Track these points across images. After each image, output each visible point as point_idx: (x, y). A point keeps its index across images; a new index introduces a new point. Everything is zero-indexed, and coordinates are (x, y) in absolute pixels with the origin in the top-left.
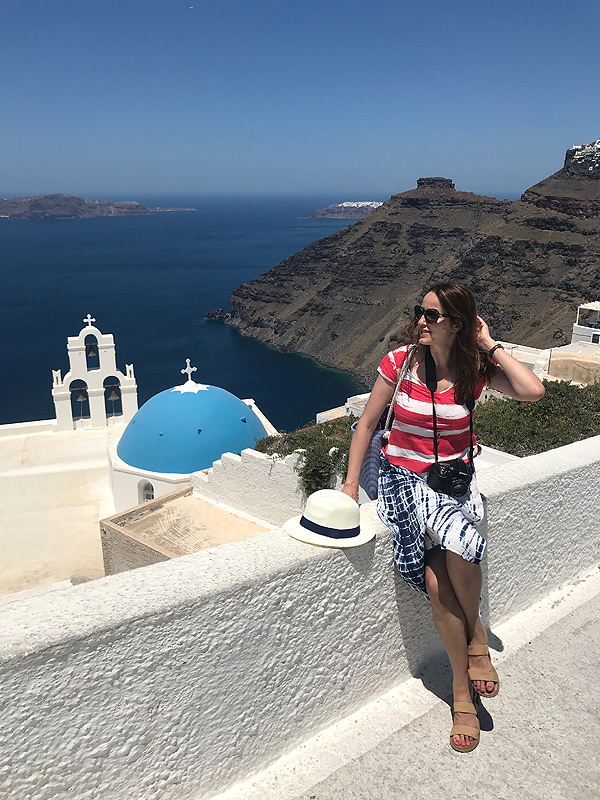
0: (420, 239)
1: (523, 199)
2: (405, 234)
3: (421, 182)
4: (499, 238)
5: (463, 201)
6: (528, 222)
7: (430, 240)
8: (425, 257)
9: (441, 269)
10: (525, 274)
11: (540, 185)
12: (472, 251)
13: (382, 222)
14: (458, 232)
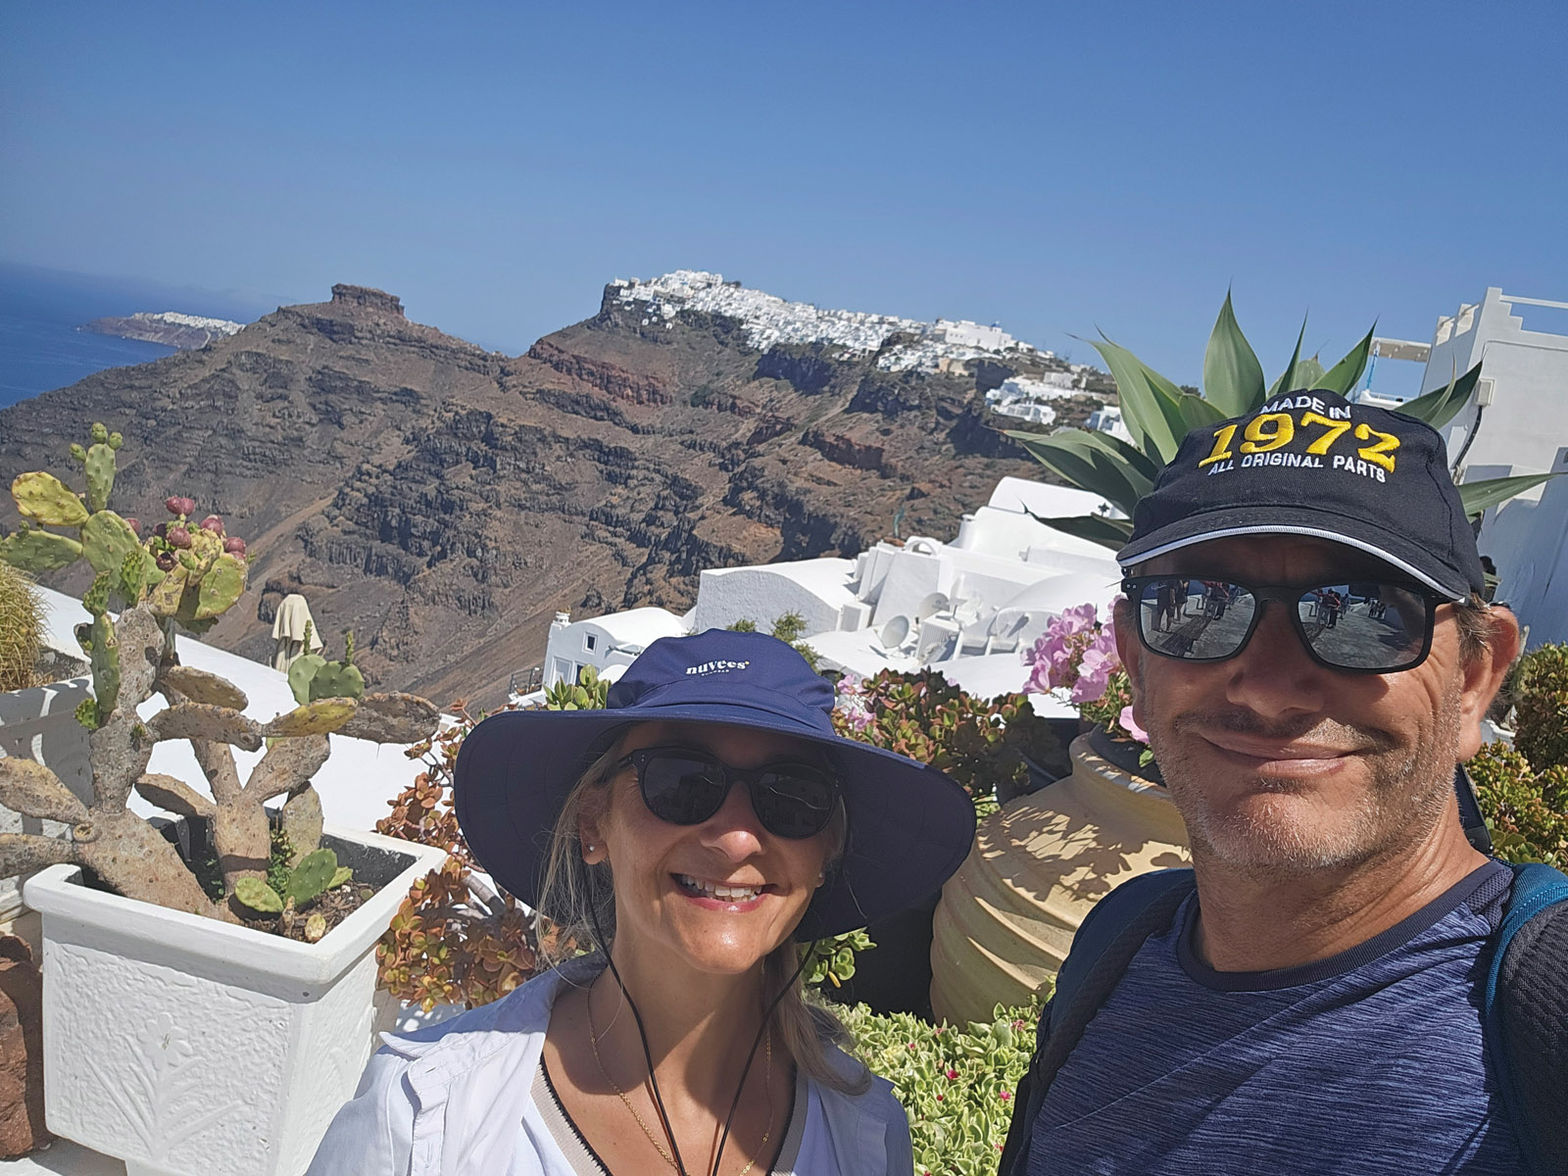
0: (332, 397)
1: (533, 353)
2: (304, 385)
3: (339, 291)
4: (489, 416)
5: (419, 340)
6: (542, 395)
7: (353, 402)
8: (344, 434)
9: (376, 459)
10: (535, 487)
11: (562, 334)
12: (438, 433)
13: (259, 355)
14: (407, 396)
